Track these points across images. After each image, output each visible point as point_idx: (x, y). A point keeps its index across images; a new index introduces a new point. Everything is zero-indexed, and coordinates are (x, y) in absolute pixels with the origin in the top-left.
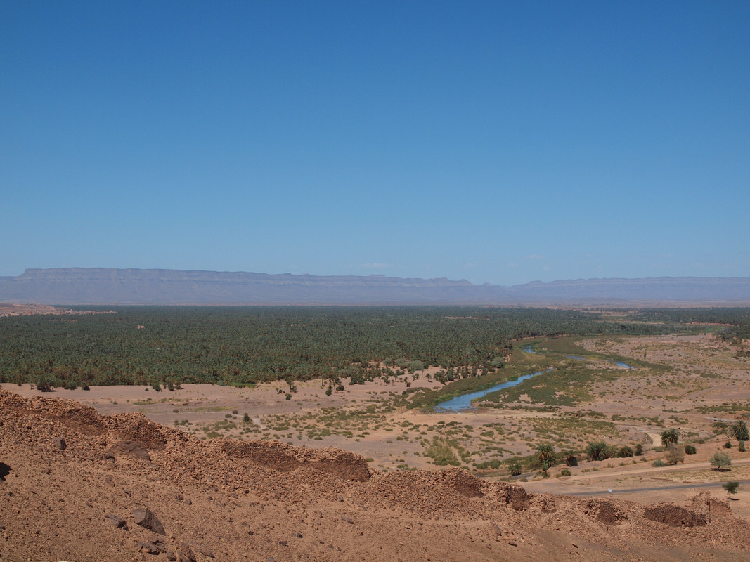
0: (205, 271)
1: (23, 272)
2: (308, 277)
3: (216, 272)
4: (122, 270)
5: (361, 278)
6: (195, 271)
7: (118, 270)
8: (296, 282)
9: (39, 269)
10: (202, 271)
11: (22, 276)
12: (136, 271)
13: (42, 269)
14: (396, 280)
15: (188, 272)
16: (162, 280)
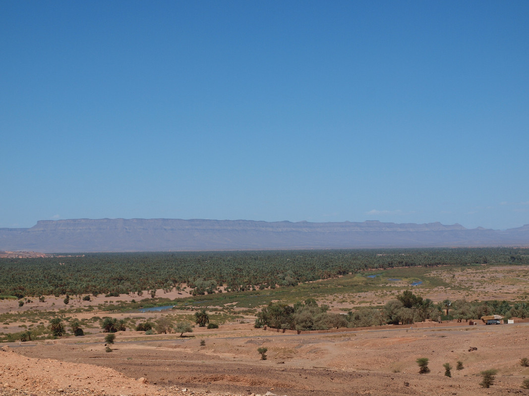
0: (207, 220)
1: (36, 223)
2: (306, 224)
3: (217, 220)
4: (128, 220)
5: (356, 224)
6: (197, 220)
7: (125, 220)
8: (294, 229)
9: (50, 221)
10: (204, 220)
11: (35, 227)
12: (141, 221)
13: (53, 221)
14: (390, 225)
15: (189, 220)
16: (165, 229)
